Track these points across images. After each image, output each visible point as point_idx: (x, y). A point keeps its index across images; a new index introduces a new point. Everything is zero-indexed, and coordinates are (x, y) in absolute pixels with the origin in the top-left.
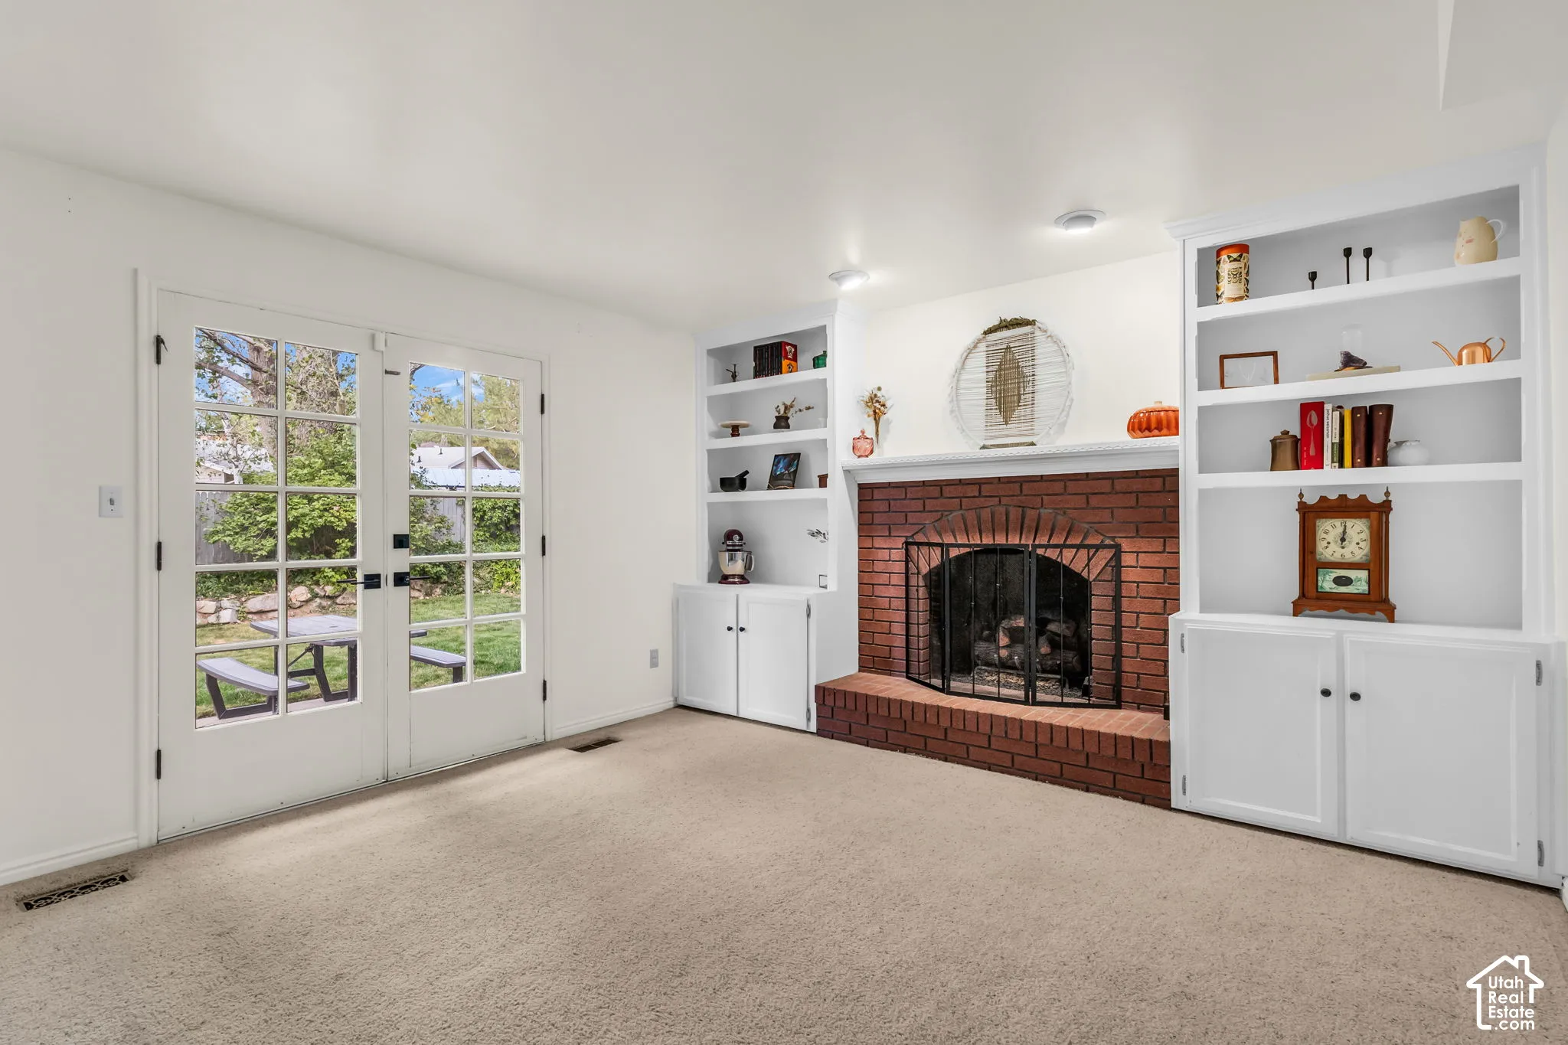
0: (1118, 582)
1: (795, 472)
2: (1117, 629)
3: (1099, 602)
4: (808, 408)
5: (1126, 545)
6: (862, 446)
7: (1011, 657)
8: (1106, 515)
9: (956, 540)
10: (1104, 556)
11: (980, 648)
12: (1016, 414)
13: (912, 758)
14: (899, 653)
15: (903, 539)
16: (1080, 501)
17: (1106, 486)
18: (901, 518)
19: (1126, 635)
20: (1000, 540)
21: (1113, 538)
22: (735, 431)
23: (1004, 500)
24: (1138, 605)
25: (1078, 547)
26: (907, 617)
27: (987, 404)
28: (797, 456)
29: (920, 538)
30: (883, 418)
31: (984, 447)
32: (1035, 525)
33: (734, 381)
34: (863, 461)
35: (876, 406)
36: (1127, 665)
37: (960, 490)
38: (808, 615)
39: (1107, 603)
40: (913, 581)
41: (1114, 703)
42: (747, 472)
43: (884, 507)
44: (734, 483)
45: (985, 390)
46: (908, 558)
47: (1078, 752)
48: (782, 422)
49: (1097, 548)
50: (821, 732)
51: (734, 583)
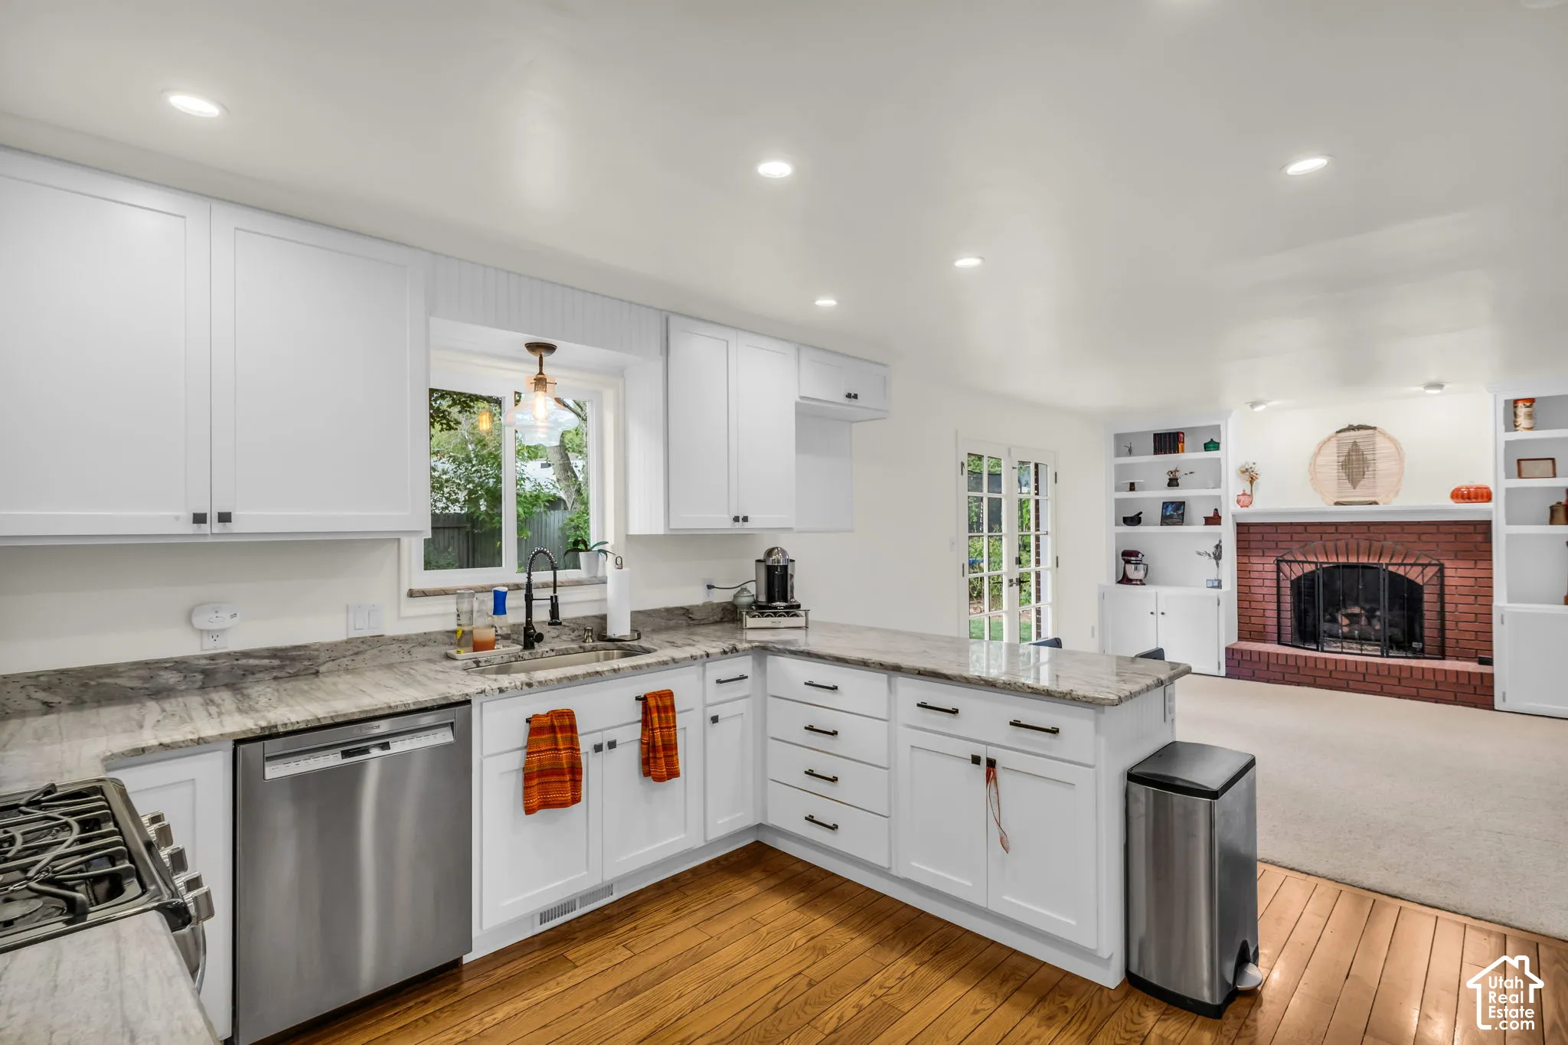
0: (1442, 585)
1: (1183, 514)
2: (1442, 613)
3: (1429, 598)
4: (1192, 473)
5: (1447, 564)
6: (1245, 499)
7: (1350, 631)
8: (1433, 546)
9: (1317, 559)
10: (1430, 572)
11: (1325, 626)
12: (1362, 483)
13: (1306, 689)
14: (1272, 629)
15: (1274, 558)
16: (1414, 538)
17: (1433, 529)
18: (1273, 545)
19: (1448, 616)
20: (1353, 560)
21: (1438, 560)
22: (1132, 487)
23: (1356, 536)
24: (1457, 599)
25: (1412, 565)
26: (1279, 607)
27: (1338, 476)
28: (1183, 503)
29: (1288, 557)
30: (1255, 483)
31: (1337, 503)
32: (1379, 551)
33: (1130, 456)
34: (1245, 510)
35: (1250, 475)
36: (1448, 634)
37: (1320, 529)
38: (1219, 604)
39: (1434, 598)
40: (1282, 584)
41: (1440, 657)
42: (1141, 513)
43: (1259, 537)
44: (1134, 520)
45: (1336, 467)
46: (1279, 570)
47: (1428, 681)
48: (1173, 482)
49: (1425, 566)
50: (1228, 676)
51: (1137, 584)
